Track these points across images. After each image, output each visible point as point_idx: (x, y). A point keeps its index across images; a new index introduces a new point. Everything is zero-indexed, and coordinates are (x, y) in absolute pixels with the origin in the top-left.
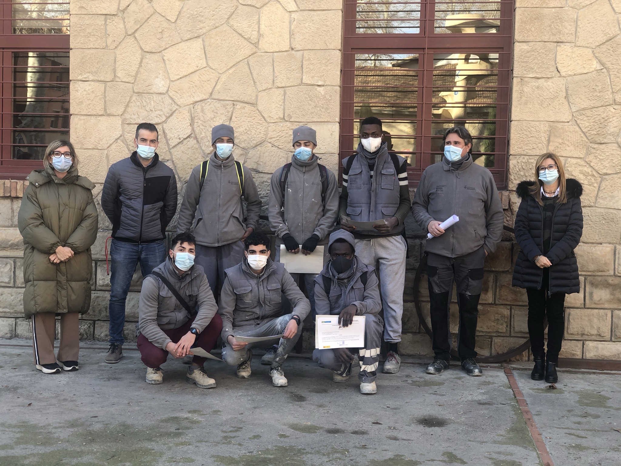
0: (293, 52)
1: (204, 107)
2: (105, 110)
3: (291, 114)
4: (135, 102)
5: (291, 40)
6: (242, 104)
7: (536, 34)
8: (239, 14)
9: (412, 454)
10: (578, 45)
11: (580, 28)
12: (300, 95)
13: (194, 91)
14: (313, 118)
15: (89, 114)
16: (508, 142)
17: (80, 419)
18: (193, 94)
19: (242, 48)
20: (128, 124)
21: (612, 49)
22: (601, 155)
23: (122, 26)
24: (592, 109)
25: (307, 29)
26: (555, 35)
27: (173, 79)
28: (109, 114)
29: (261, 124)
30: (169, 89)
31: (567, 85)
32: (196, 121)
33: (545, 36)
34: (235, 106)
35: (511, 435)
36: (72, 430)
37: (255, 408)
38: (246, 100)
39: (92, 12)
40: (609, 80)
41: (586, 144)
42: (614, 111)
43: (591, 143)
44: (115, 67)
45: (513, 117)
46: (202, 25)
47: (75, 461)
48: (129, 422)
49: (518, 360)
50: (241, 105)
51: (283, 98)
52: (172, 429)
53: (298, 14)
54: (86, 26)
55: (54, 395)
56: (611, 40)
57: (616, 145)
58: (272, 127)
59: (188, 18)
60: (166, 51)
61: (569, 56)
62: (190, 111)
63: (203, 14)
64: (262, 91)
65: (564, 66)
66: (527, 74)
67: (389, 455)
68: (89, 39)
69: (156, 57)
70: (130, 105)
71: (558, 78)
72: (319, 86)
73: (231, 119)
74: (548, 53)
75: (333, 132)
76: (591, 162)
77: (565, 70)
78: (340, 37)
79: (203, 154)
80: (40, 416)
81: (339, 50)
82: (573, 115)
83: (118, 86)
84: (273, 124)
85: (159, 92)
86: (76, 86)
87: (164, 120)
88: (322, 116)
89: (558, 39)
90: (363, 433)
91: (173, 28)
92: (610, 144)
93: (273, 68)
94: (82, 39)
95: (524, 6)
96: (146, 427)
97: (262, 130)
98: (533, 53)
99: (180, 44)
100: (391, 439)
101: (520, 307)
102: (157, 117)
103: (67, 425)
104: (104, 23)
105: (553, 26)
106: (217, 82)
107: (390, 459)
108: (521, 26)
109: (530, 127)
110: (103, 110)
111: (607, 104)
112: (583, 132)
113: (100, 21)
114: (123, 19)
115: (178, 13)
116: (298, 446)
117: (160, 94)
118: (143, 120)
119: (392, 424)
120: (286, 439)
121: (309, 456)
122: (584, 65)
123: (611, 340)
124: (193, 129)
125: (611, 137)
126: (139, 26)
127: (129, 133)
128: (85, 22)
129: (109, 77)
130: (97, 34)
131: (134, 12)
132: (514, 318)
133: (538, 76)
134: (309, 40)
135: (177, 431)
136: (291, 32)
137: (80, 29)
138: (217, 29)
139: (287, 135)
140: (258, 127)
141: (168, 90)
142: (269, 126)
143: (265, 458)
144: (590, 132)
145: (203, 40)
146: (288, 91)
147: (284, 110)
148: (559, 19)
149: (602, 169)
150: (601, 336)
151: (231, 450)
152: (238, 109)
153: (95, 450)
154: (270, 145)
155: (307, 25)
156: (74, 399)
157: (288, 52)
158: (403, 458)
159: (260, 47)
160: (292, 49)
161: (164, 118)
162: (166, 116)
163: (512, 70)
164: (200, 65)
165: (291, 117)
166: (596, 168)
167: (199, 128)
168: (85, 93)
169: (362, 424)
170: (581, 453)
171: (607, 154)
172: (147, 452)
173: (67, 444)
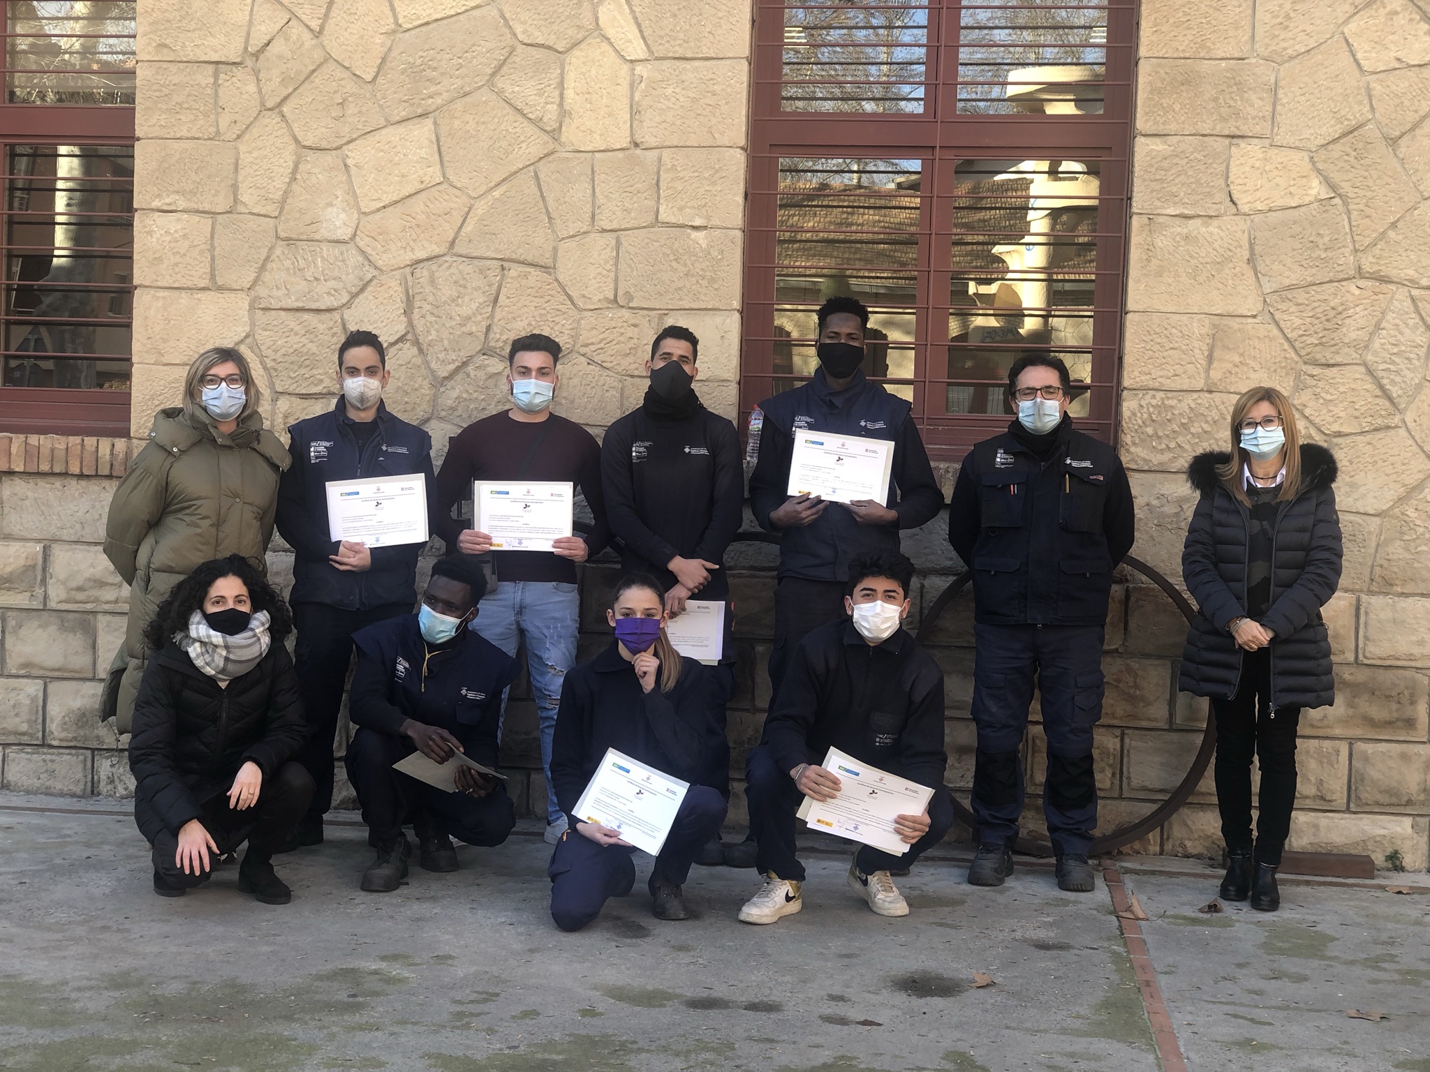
0: (638, 151)
1: (437, 274)
2: (213, 276)
3: (632, 290)
4: (280, 260)
5: (634, 126)
6: (522, 268)
7: (1183, 118)
8: (516, 66)
9: (876, 1054)
10: (1279, 144)
11: (1283, 105)
12: (652, 248)
13: (414, 236)
14: (680, 299)
15: (176, 285)
16: (1121, 359)
17: (136, 970)
18: (412, 243)
19: (523, 142)
20: (263, 309)
21: (1354, 153)
22: (1327, 392)
23: (252, 88)
24: (1309, 288)
25: (669, 100)
26: (1226, 120)
27: (367, 210)
28: (220, 286)
29: (564, 313)
30: (358, 233)
31: (1252, 232)
32: (417, 304)
33: (1204, 122)
34: (506, 272)
35: (1103, 1016)
36: (117, 994)
37: (532, 951)
38: (530, 258)
39: (185, 56)
40: (1346, 222)
41: (1293, 365)
42: (1357, 292)
43: (1305, 363)
44: (236, 181)
45: (1131, 304)
46: (433, 89)
47: (117, 1061)
48: (245, 978)
49: (1139, 853)
50: (520, 269)
51: (614, 254)
52: (342, 995)
53: (650, 66)
54: (172, 88)
55: (83, 917)
56: (1351, 132)
57: (1362, 369)
58: (589, 319)
59: (403, 73)
60: (351, 146)
61: (1258, 168)
62: (404, 283)
63: (435, 65)
64: (567, 238)
65: (1246, 191)
66: (1163, 208)
67: (824, 1056)
68: (178, 116)
69: (328, 158)
70: (269, 266)
71: (1234, 217)
72: (695, 228)
73: (496, 300)
74: (1211, 161)
75: (725, 332)
76: (1304, 406)
77: (1249, 199)
78: (744, 119)
79: (431, 378)
80: (46, 963)
81: (742, 148)
82: (1265, 301)
83: (241, 225)
84: (590, 313)
85: (334, 237)
86: (149, 222)
87: (344, 301)
88: (702, 297)
89: (1232, 129)
90: (770, 1008)
91: (368, 95)
92: (1348, 367)
93: (593, 187)
94: (164, 116)
95: (1157, 55)
96: (284, 990)
97: (567, 326)
98: (1176, 160)
99: (384, 132)
100: (831, 1022)
101: (1144, 732)
102: (329, 293)
103: (105, 984)
104: (212, 80)
105: (1222, 101)
106: (466, 218)
107: (824, 1065)
108: (1150, 99)
109: (1167, 326)
110: (208, 276)
111: (1342, 276)
112: (1288, 339)
113: (204, 77)
114: (256, 73)
115: (380, 61)
116: (620, 1036)
117: (338, 242)
118: (297, 300)
119: (837, 990)
120: (595, 1019)
121: (644, 1056)
122: (1292, 189)
123: (1348, 810)
124: (410, 323)
125: (1351, 351)
126: (291, 89)
127: (266, 330)
128: (169, 78)
129: (222, 204)
130: (197, 107)
131: (280, 57)
132: (1129, 756)
133: (1186, 212)
134: (673, 124)
135: (351, 999)
136: (634, 107)
137: (157, 94)
138: (467, 99)
139: (621, 339)
140: (557, 319)
141: (355, 235)
142: (582, 319)
143: (544, 1060)
144: (1305, 338)
145: (435, 123)
146: (628, 239)
147: (616, 281)
148: (1236, 84)
149: (1329, 423)
150: (1325, 800)
151: (469, 1042)
152: (512, 278)
153: (164, 1038)
154: (583, 359)
155: (669, 91)
156: (127, 926)
157: (627, 152)
158: (854, 1063)
159: (563, 139)
160: (636, 145)
161: (345, 298)
162: (349, 292)
163: (1130, 199)
164: (427, 179)
165: (631, 299)
166: (1317, 421)
167: (423, 321)
168: (168, 238)
169: (770, 989)
170: (1254, 1057)
171: (1342, 389)
172: (280, 1044)
173: (102, 1024)
